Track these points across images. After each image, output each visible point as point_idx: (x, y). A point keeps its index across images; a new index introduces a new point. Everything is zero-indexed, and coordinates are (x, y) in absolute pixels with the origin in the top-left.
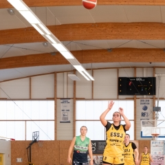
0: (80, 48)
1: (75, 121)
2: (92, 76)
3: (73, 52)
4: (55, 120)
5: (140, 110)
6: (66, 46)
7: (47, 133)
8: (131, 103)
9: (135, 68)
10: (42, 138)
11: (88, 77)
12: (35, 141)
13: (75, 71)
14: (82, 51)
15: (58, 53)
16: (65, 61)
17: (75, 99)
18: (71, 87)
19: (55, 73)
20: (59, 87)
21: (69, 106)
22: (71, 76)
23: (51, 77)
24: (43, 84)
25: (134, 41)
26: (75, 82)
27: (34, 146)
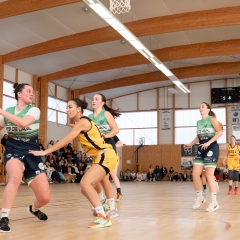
0: (178, 67)
1: (174, 128)
2: (189, 88)
3: (172, 70)
4: (158, 128)
5: (232, 116)
6: (166, 65)
7: (151, 139)
8: (223, 110)
9: (226, 79)
10: (147, 143)
11: (185, 90)
12: (141, 146)
13: (174, 86)
14: (179, 69)
15: (160, 72)
16: (166, 78)
17: (174, 109)
18: (171, 99)
19: (157, 88)
20: (161, 100)
21: (169, 115)
22: (171, 90)
23: (154, 92)
24: (148, 98)
25: (224, 57)
26: (174, 95)
27: (140, 150)
